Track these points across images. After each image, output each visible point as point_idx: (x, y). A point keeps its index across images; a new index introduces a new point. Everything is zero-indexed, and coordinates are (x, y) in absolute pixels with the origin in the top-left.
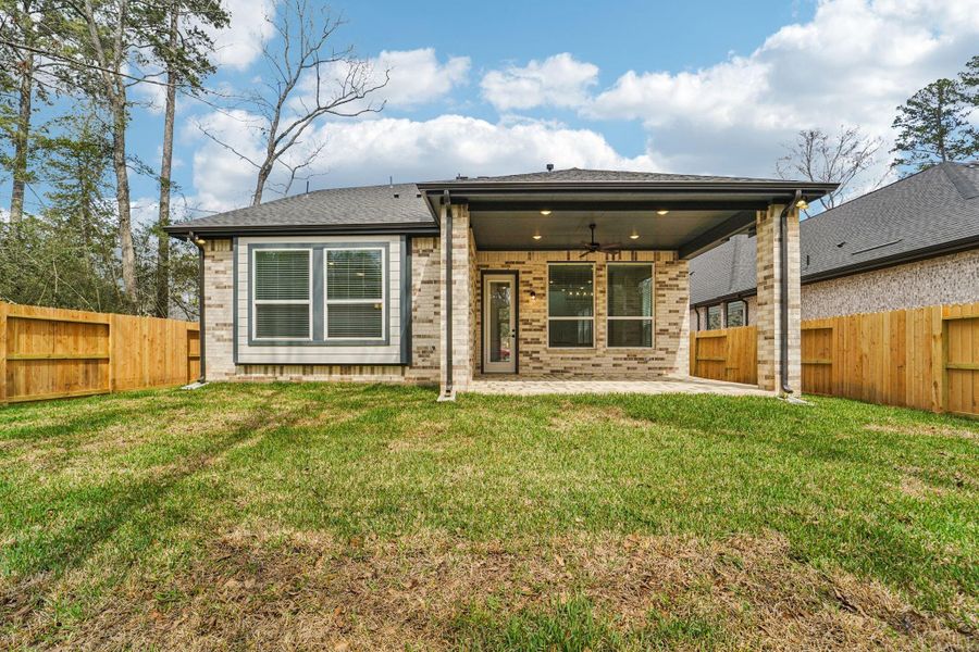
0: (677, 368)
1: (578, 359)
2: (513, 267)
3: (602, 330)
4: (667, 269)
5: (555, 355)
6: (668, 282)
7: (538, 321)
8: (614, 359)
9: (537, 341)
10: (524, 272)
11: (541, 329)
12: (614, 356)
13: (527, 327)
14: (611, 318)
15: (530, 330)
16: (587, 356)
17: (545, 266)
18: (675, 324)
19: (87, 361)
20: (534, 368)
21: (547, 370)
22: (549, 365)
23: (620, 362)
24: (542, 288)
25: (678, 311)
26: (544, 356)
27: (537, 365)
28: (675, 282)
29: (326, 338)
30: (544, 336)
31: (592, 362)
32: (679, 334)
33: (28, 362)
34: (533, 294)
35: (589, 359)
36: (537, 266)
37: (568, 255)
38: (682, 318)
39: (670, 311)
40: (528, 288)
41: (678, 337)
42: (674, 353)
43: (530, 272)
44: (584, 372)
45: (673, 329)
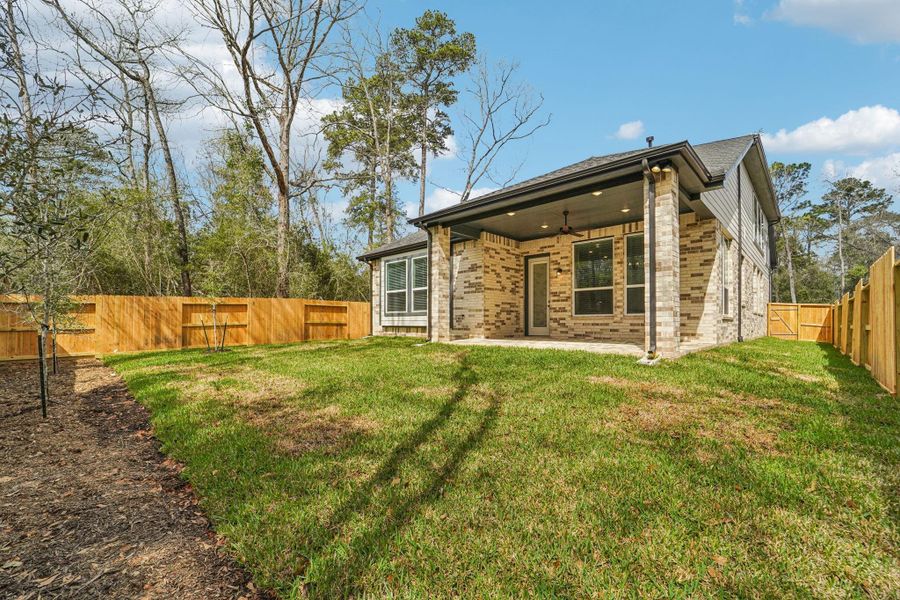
0: (701, 335)
1: (597, 324)
2: (546, 251)
3: (620, 298)
4: (688, 232)
5: (578, 322)
6: (690, 245)
7: (564, 293)
8: (631, 325)
9: (563, 310)
10: (554, 254)
11: (568, 299)
12: (630, 322)
13: (556, 298)
14: (629, 286)
15: (558, 301)
16: (606, 321)
17: (570, 246)
18: (700, 288)
19: (337, 325)
20: (562, 332)
21: (571, 334)
22: (573, 330)
23: (636, 328)
24: (568, 265)
25: (702, 275)
26: (569, 323)
27: (564, 329)
28: (699, 244)
29: (413, 311)
30: (571, 306)
31: (611, 327)
32: (703, 298)
33: (313, 324)
34: (560, 270)
35: (607, 324)
36: (564, 248)
37: (589, 234)
38: (707, 281)
39: (692, 275)
40: (556, 266)
41: (703, 302)
42: (698, 318)
43: (558, 253)
44: (603, 336)
45: (696, 294)
